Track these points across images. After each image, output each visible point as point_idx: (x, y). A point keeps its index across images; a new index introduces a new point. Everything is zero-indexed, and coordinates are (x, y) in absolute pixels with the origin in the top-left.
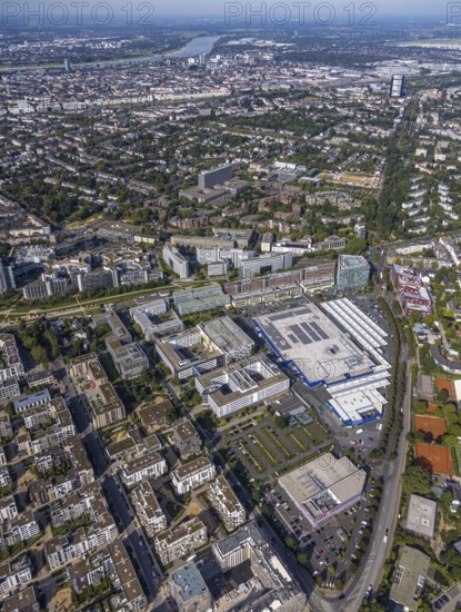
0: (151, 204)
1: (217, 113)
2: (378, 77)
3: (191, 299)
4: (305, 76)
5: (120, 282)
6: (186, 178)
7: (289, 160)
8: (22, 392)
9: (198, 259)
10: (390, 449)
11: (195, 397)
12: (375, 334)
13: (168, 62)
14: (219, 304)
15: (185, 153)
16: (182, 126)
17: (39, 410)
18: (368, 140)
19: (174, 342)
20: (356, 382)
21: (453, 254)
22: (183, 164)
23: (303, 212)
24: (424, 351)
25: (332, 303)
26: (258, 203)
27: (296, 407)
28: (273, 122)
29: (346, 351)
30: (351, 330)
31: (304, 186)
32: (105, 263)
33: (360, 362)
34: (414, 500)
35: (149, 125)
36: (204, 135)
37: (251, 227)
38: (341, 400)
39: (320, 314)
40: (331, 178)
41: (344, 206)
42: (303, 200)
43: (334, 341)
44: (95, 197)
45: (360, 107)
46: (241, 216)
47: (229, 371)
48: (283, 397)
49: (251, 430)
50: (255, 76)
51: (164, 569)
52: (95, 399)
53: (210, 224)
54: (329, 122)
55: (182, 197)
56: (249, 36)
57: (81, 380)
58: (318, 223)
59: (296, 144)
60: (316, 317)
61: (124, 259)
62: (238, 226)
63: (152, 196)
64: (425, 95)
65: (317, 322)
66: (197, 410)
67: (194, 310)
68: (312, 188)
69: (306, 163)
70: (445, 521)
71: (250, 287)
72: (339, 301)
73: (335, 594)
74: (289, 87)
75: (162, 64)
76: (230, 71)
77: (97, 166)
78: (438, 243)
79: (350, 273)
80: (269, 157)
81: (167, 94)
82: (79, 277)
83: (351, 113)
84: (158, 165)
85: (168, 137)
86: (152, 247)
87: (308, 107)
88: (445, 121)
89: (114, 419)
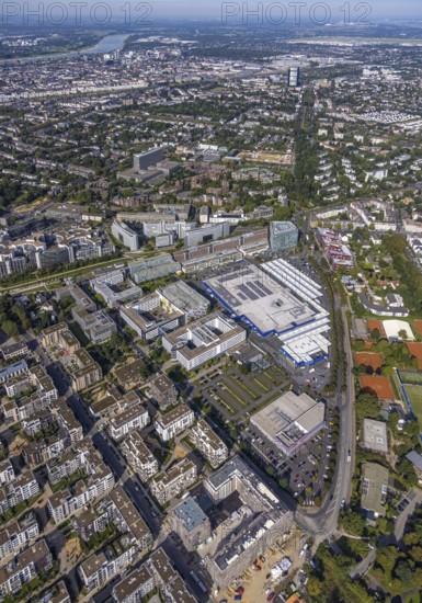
0: (92, 186)
1: (139, 103)
2: (275, 69)
3: (144, 269)
4: (212, 69)
5: (75, 257)
6: (121, 161)
7: (211, 142)
9: (145, 233)
10: (340, 383)
11: (163, 355)
12: (311, 287)
13: (85, 58)
14: (171, 271)
15: (116, 139)
16: (109, 115)
17: (20, 379)
18: (273, 122)
19: (136, 307)
20: (302, 329)
21: (363, 216)
22: (115, 149)
23: (231, 187)
24: (353, 299)
25: (270, 263)
26: (190, 181)
27: (254, 356)
28: (191, 110)
29: (289, 303)
30: (290, 285)
31: (228, 164)
32: (58, 241)
33: (303, 312)
34: (367, 423)
35: (78, 114)
36: (130, 123)
37: (187, 202)
38: (292, 346)
39: (261, 273)
40: (250, 157)
41: (266, 180)
42: (229, 176)
43: (278, 295)
44: (38, 181)
45: (264, 95)
46: (178, 192)
47: (192, 328)
48: (241, 348)
49: (218, 378)
50: (169, 69)
51: (161, 509)
52: (70, 364)
53: (150, 201)
54: (241, 109)
55: (121, 178)
56: (156, 34)
57: (53, 349)
58: (246, 194)
59: (214, 128)
60: (258, 276)
61: (76, 236)
62: (175, 201)
63: (91, 178)
64: (318, 84)
65: (260, 280)
66: (168, 366)
67: (149, 279)
68: (235, 166)
69: (227, 144)
70: (395, 438)
71: (196, 254)
72: (275, 262)
73: (315, 510)
74: (199, 79)
75: (79, 60)
76: (144, 65)
77: (34, 153)
78: (349, 208)
79: (282, 237)
80: (192, 140)
81: (89, 86)
82: (37, 255)
83: (258, 101)
84: (92, 150)
85: (97, 125)
86: (99, 225)
87: (219, 96)
88: (338, 106)
89: (93, 381)
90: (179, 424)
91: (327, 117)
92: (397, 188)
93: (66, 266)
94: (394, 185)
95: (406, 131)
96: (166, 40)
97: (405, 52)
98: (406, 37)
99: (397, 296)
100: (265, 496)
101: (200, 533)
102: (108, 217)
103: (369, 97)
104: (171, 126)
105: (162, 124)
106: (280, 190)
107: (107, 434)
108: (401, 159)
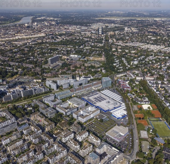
0: (34, 70)
1: (44, 42)
2: (93, 29)
3: (60, 95)
4: (69, 29)
5: (35, 93)
6: (43, 62)
7: (74, 54)
8: (18, 126)
9: (58, 84)
10: (132, 123)
11: (73, 119)
12: (118, 97)
13: (18, 25)
14: (70, 95)
15: (39, 54)
16: (33, 46)
17: (28, 128)
18: (96, 47)
19: (61, 106)
20: (117, 109)
21: (132, 75)
22: (39, 58)
23: (85, 69)
24: (132, 100)
25: (103, 91)
26: (70, 67)
27: (103, 117)
28: (64, 43)
29: (112, 102)
30: (111, 97)
31: (83, 61)
32: (27, 88)
33: (117, 104)
34: (141, 131)
35: (21, 46)
36: (42, 49)
37: (71, 74)
38: (115, 113)
39: (101, 94)
40: (90, 59)
41: (97, 66)
42: (84, 65)
43: (108, 100)
45: (91, 38)
46: (67, 71)
47: (82, 110)
48: (99, 115)
49: (93, 124)
51: (83, 158)
52: (43, 124)
53: (57, 74)
54: (83, 43)
56: (44, 16)
57: (36, 120)
58: (91, 71)
59: (75, 50)
60: (100, 95)
61: (34, 86)
62: (66, 74)
63: (33, 68)
64: (109, 34)
65: (101, 96)
66: (76, 122)
67: (63, 98)
68: (85, 62)
69: (81, 55)
70: (150, 135)
71: (78, 89)
72: (105, 91)
73: (129, 154)
74: (65, 32)
75: (15, 26)
76: (42, 28)
77: (8, 60)
78: (127, 73)
79: (106, 82)
80: (68, 54)
81: (23, 36)
82: (22, 92)
83: (89, 40)
84: (31, 58)
85: (30, 50)
86: (40, 83)
87: (74, 38)
88: (117, 41)
89: (52, 128)
90: (84, 136)
91: (115, 44)
92: (142, 67)
93: (33, 96)
94: (141, 66)
95: (142, 48)
96: (48, 18)
98: (138, 17)
99: (146, 98)
100: (115, 150)
101: (97, 161)
102: (43, 80)
103: (128, 38)
104: (58, 49)
105: (55, 49)
106: (103, 69)
107: (61, 141)
108: (142, 57)
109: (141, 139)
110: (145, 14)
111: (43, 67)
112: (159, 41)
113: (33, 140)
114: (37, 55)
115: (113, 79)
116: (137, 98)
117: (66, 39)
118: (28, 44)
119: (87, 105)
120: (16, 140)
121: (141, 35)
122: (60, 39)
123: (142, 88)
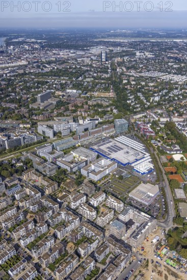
0: (18, 112)
1: (27, 72)
2: (92, 54)
4: (59, 54)
5: (24, 142)
6: (29, 100)
7: (72, 88)
8: (6, 189)
9: (55, 130)
10: (161, 179)
11: (82, 177)
14: (73, 144)
15: (22, 90)
16: (13, 78)
17: (21, 191)
18: (100, 78)
20: (140, 161)
21: (154, 116)
23: (89, 108)
24: (158, 148)
25: (118, 138)
26: (68, 106)
27: (122, 173)
28: (56, 74)
29: (131, 152)
30: (130, 146)
31: (84, 98)
32: (12, 137)
33: (139, 155)
34: (176, 190)
36: (26, 82)
37: (70, 115)
38: (138, 168)
40: (93, 95)
41: (105, 104)
42: (87, 103)
43: (126, 149)
45: (91, 66)
46: (64, 111)
47: (93, 164)
48: (116, 171)
49: (110, 183)
51: (103, 228)
52: (41, 185)
53: (51, 117)
54: (81, 73)
56: (21, 37)
57: (30, 180)
58: (97, 110)
59: (71, 83)
60: (115, 143)
62: (64, 116)
64: (116, 60)
65: (116, 145)
66: (86, 181)
67: (64, 148)
68: (88, 99)
69: (80, 89)
71: (83, 136)
72: (120, 137)
73: (163, 221)
74: (54, 59)
76: (22, 53)
78: (147, 113)
79: (121, 125)
80: (62, 88)
82: (6, 142)
83: (89, 69)
84: (11, 95)
85: (9, 83)
86: (30, 129)
87: (68, 67)
88: (128, 70)
89: (54, 189)
90: (100, 199)
91: (125, 75)
92: (165, 104)
93: (21, 147)
94: (164, 103)
95: (163, 80)
96: (28, 40)
97: (153, 44)
98: (152, 37)
99: (176, 145)
100: (144, 216)
101: (122, 231)
102: (33, 125)
103: (142, 65)
104: (48, 82)
105: (43, 82)
106: (113, 108)
107: (69, 207)
108: (164, 92)
109: (177, 201)
110: (161, 34)
111: (30, 107)
112: (184, 69)
113: (31, 207)
114: (20, 91)
115: (129, 120)
116: (165, 146)
117: (57, 68)
118: (4, 75)
119: (98, 157)
120: (6, 208)
121: (158, 62)
122: (48, 68)
123: (169, 132)
